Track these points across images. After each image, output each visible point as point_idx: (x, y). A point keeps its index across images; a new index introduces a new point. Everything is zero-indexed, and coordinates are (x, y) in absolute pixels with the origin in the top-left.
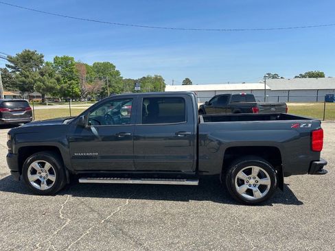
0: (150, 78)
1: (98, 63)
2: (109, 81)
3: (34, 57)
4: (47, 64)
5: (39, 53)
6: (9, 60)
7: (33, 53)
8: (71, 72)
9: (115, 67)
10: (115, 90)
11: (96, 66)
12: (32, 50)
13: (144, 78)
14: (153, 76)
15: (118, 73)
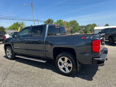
0: (91, 25)
1: (71, 21)
2: (74, 27)
3: (51, 21)
4: (55, 23)
5: (52, 19)
6: (44, 22)
7: (51, 20)
8: (62, 25)
9: (77, 22)
10: (76, 30)
11: (71, 22)
12: (50, 19)
13: (88, 25)
14: (92, 24)
15: (78, 24)
